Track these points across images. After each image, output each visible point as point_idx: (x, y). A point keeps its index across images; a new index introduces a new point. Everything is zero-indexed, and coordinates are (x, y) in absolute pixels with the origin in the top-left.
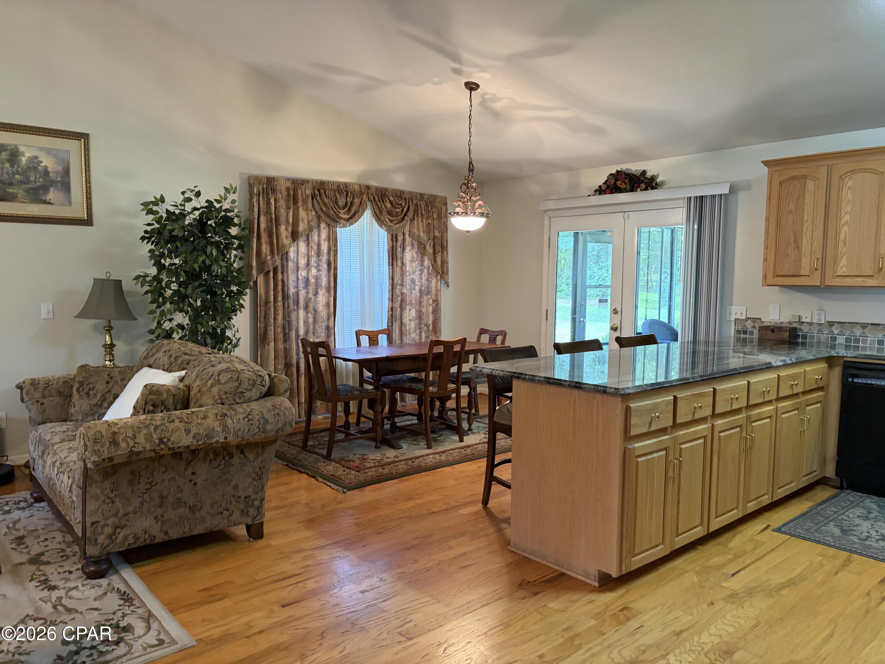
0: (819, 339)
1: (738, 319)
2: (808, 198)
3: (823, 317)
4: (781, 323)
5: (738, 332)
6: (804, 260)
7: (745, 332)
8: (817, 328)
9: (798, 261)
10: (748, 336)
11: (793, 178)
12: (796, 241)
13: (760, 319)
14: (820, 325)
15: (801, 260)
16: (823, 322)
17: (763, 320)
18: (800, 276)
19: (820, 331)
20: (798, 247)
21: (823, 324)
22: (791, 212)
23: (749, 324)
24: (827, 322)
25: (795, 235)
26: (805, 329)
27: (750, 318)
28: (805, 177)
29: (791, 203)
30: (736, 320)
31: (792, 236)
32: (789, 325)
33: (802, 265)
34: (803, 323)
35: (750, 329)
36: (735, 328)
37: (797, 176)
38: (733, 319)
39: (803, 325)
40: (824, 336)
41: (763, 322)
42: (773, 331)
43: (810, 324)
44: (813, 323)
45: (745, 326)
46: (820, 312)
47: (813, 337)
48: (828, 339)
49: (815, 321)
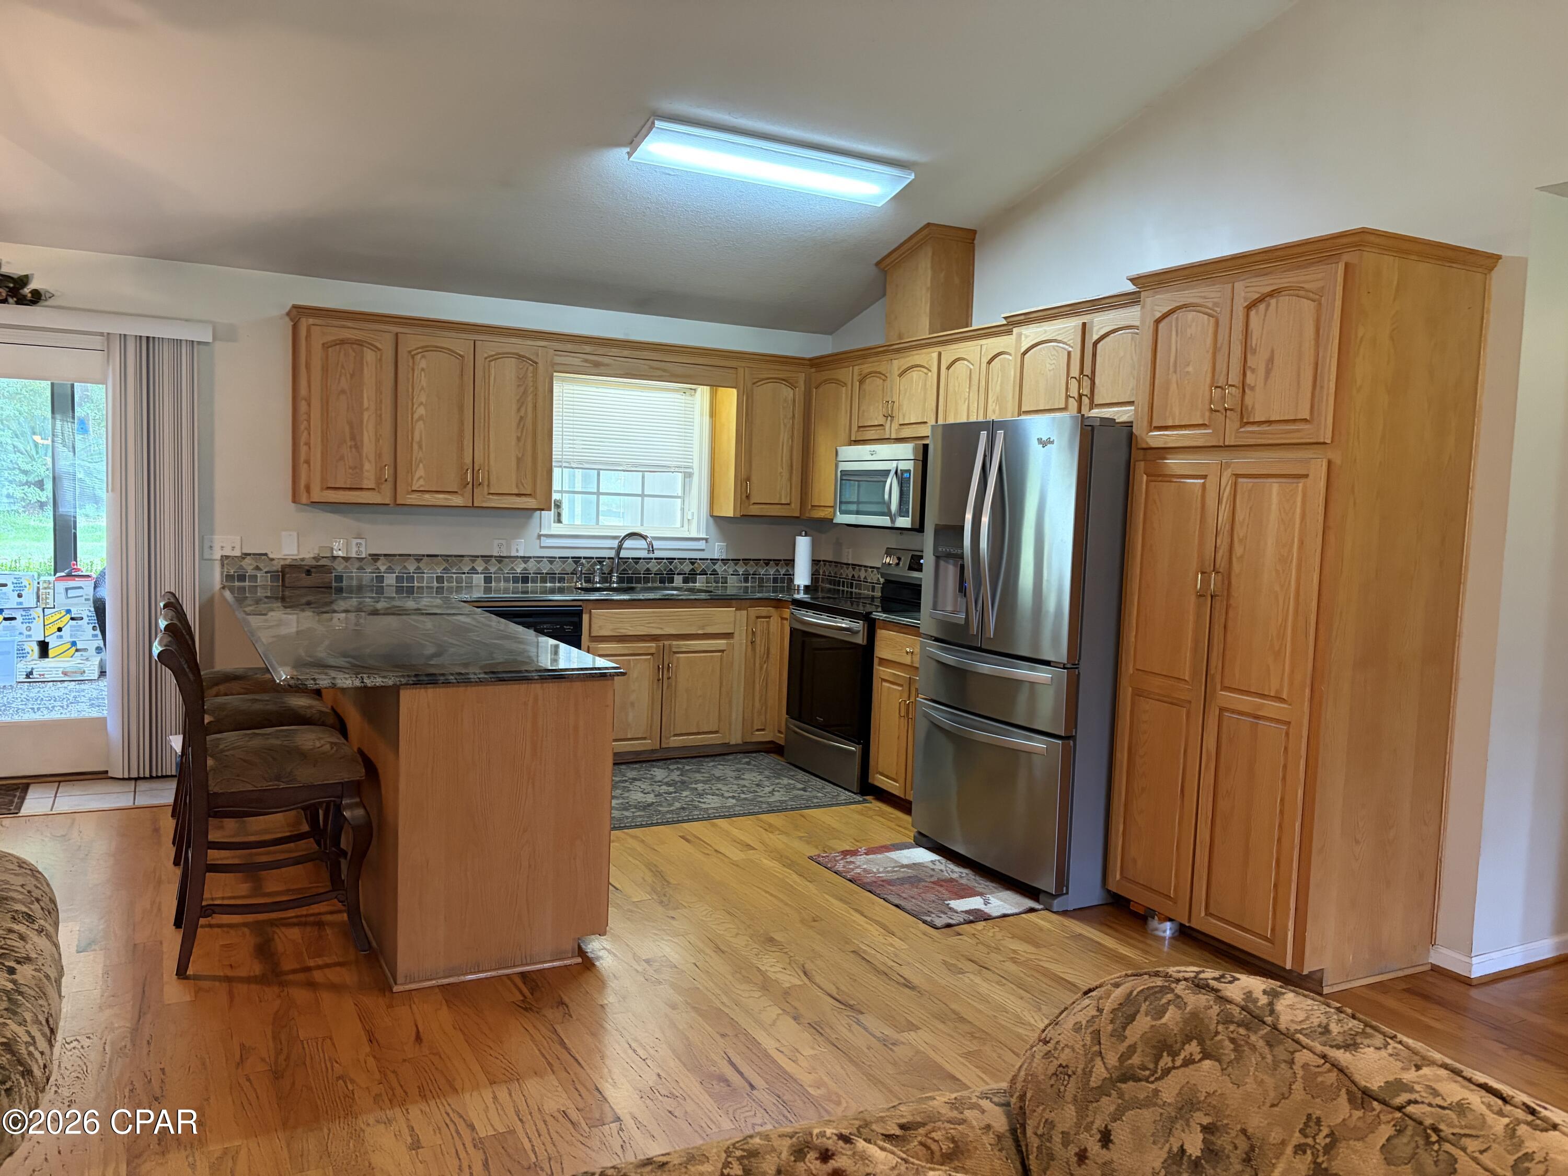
0: (360, 579)
1: (227, 557)
2: (369, 373)
3: (363, 549)
4: (303, 560)
5: (229, 578)
6: (367, 466)
7: (242, 578)
8: (357, 565)
9: (358, 468)
10: (247, 583)
11: (342, 342)
12: (353, 438)
13: (266, 554)
14: (361, 560)
15: (362, 466)
16: (363, 556)
17: (271, 556)
18: (361, 489)
19: (361, 568)
20: (356, 447)
21: (363, 559)
22: (343, 392)
23: (249, 565)
24: (370, 555)
25: (351, 427)
26: (340, 567)
27: (249, 554)
28: (360, 343)
29: (343, 379)
30: (224, 558)
31: (347, 429)
32: (314, 563)
33: (366, 474)
34: (335, 558)
35: (250, 571)
36: (222, 573)
37: (348, 339)
38: (217, 556)
39: (336, 562)
40: (368, 576)
41: (272, 560)
42: (308, 573)
43: (346, 559)
44: (350, 558)
45: (241, 567)
46: (359, 541)
47: (351, 578)
48: (372, 580)
49: (354, 555)
